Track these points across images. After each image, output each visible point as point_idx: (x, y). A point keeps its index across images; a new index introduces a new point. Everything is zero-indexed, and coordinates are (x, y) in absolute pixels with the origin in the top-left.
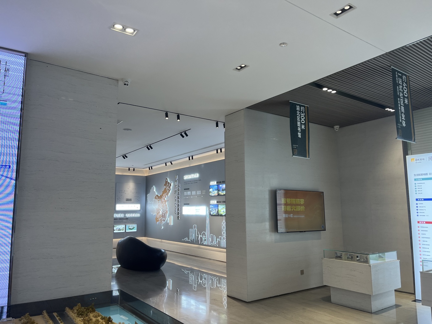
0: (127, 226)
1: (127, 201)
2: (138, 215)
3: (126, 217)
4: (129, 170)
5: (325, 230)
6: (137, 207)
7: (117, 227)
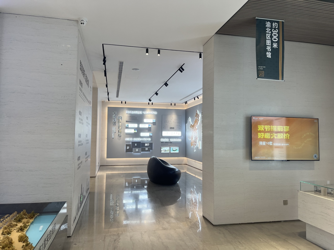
0: (171, 148)
1: (170, 129)
2: (180, 140)
3: (170, 141)
4: (171, 105)
5: (319, 160)
6: (178, 134)
7: (164, 148)
